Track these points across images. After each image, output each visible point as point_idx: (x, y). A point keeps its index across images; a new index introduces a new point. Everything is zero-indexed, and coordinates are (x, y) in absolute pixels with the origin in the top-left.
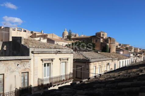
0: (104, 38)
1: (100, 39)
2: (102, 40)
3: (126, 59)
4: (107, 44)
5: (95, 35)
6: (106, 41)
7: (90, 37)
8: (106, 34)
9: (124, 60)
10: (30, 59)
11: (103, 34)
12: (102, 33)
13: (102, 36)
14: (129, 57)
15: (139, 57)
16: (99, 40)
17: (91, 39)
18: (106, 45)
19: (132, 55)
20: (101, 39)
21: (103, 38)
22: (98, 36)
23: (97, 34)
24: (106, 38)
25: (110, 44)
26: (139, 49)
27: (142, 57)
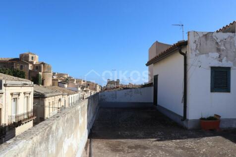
0: (34, 63)
1: (28, 65)
2: (30, 67)
3: (75, 93)
4: (40, 73)
5: (18, 57)
6: (38, 68)
7: (10, 60)
8: (37, 57)
9: (73, 96)
10: (3, 93)
11: (32, 57)
12: (30, 56)
13: (30, 60)
14: (77, 92)
15: (85, 91)
16: (26, 66)
17: (13, 63)
18: (38, 75)
19: (79, 89)
20: (30, 65)
21: (32, 63)
22: (23, 60)
23: (21, 56)
24: (38, 63)
25: (44, 72)
26: (83, 81)
27: (89, 92)
